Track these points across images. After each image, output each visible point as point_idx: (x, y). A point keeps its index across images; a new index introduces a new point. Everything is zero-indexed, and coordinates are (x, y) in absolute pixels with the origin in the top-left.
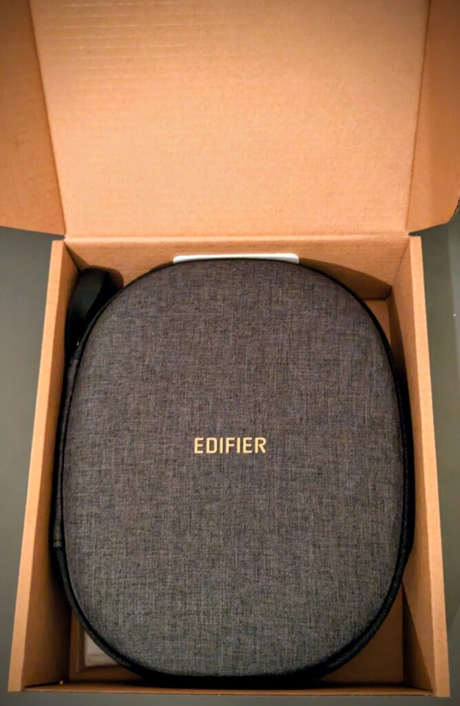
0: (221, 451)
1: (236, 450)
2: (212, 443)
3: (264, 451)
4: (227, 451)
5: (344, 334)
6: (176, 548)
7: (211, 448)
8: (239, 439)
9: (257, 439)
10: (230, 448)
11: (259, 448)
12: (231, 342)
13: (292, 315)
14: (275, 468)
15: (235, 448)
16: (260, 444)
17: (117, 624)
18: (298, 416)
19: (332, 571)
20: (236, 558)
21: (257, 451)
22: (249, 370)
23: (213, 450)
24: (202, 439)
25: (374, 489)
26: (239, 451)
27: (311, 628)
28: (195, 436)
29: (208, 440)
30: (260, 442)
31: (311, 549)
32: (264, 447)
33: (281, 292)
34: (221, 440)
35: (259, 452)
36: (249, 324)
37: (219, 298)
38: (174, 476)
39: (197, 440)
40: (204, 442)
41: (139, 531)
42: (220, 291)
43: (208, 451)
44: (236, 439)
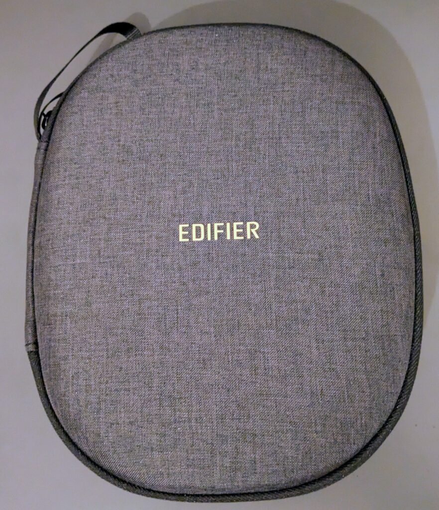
0: (209, 239)
1: (226, 236)
2: (198, 229)
3: (257, 236)
4: (216, 238)
5: (343, 103)
6: (161, 348)
7: (198, 236)
8: (228, 225)
9: (248, 224)
10: (219, 235)
11: (252, 233)
12: (216, 116)
13: (283, 83)
14: (271, 255)
15: (225, 235)
16: (253, 230)
17: (99, 435)
18: (294, 197)
19: (339, 368)
20: (230, 357)
21: (249, 237)
22: (237, 146)
23: (200, 237)
24: (188, 225)
25: (383, 275)
26: (228, 237)
27: (316, 432)
28: (180, 222)
29: (194, 226)
30: (252, 226)
31: (314, 345)
32: (257, 232)
33: (269, 58)
34: (209, 225)
35: (251, 237)
36: (236, 96)
37: (201, 67)
38: (158, 267)
39: (181, 227)
40: (189, 229)
41: (120, 331)
42: (202, 60)
43: (194, 239)
44: (225, 224)
